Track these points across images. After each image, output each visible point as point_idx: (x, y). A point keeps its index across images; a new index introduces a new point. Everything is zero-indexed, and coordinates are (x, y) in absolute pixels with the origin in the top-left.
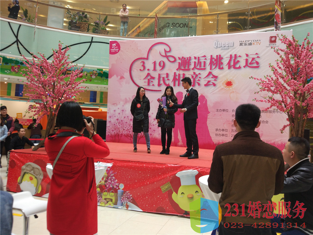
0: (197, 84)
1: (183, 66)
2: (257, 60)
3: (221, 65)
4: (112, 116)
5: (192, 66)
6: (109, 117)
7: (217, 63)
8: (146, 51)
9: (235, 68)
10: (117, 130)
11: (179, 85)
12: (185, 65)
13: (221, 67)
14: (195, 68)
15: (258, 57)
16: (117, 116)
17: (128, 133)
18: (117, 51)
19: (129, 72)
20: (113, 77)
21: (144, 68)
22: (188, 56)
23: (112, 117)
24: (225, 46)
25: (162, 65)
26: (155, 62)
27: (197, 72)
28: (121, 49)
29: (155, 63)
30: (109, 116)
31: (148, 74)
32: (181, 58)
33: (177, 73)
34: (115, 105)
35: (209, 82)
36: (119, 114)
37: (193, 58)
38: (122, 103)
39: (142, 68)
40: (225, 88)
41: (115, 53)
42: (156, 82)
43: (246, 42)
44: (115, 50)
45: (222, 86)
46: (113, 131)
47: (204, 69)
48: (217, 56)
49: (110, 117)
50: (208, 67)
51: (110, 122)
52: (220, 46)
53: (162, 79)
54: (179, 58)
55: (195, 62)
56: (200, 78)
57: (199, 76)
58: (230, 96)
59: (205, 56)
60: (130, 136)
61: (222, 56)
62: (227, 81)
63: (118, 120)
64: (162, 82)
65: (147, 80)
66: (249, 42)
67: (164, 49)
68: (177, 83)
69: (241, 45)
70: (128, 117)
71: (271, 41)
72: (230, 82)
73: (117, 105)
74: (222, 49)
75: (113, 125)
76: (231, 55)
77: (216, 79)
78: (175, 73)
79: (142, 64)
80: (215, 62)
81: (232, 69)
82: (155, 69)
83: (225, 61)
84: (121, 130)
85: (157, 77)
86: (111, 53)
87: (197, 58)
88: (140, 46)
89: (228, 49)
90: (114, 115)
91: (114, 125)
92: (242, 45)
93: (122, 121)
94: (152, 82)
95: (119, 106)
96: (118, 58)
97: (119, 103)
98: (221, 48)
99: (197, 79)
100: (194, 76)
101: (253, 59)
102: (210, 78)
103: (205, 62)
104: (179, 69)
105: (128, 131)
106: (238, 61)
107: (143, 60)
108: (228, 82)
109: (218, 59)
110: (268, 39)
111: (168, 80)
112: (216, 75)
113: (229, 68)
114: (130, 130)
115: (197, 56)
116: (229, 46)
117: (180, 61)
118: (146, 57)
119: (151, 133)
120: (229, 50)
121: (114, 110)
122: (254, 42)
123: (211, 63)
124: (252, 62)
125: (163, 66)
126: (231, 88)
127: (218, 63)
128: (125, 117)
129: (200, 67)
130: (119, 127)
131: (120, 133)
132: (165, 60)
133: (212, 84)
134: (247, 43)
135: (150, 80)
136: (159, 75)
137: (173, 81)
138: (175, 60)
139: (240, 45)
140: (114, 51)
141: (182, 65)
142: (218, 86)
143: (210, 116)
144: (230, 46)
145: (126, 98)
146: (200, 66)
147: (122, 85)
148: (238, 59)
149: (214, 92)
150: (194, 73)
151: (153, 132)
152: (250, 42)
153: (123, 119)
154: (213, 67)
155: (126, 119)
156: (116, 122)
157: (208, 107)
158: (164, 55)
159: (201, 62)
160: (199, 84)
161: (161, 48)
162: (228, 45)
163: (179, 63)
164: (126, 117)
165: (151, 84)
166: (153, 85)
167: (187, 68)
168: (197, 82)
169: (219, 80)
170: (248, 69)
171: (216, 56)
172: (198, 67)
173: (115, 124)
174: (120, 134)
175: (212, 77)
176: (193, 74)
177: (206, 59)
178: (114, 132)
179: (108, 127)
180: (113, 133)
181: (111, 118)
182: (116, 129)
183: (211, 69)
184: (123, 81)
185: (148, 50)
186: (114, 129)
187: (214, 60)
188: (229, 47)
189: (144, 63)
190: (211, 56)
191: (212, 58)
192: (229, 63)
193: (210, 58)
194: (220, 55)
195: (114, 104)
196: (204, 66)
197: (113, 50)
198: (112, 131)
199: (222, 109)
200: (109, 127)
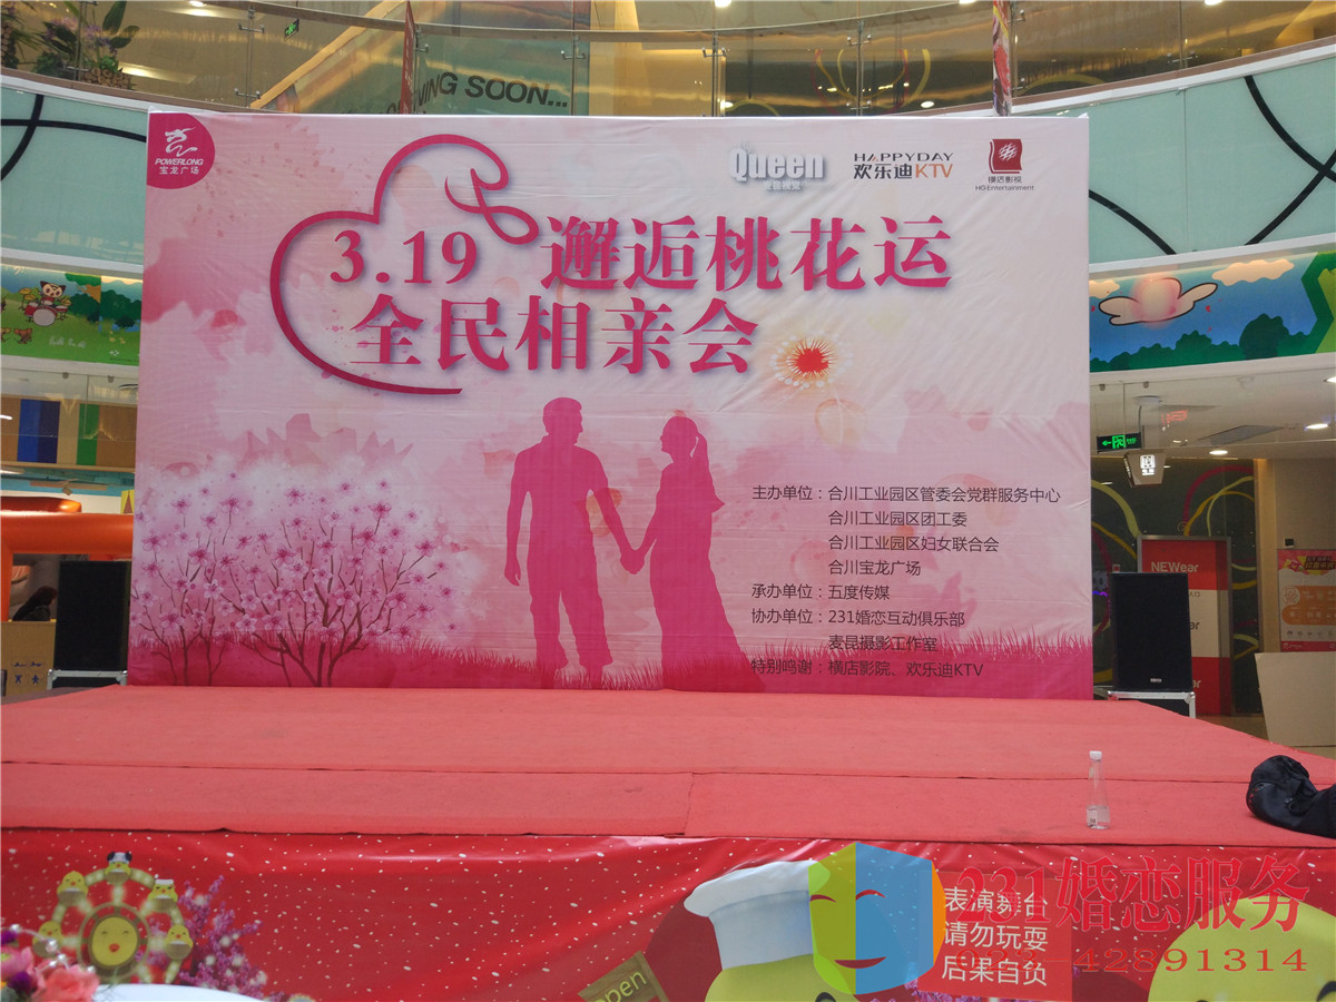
0: (652, 361)
1: (578, 266)
2: (938, 248)
3: (768, 266)
4: (164, 537)
5: (625, 268)
6: (144, 542)
7: (748, 258)
8: (369, 177)
9: (835, 284)
10: (199, 615)
11: (557, 363)
12: (590, 259)
13: (771, 277)
14: (639, 278)
15: (941, 235)
16: (198, 536)
17: (268, 627)
18: (196, 171)
19: (266, 289)
20: (167, 317)
21: (359, 266)
22: (604, 217)
23: (164, 542)
24: (785, 176)
25: (461, 253)
26: (421, 234)
27: (653, 298)
28: (218, 158)
29: (419, 242)
30: (150, 535)
31: (384, 303)
32: (566, 221)
33: (549, 299)
34: (185, 470)
35: (713, 349)
36: (210, 520)
37: (626, 225)
38: (224, 460)
39: (346, 269)
40: (794, 380)
41: (184, 179)
42: (427, 344)
43: (886, 161)
44: (182, 162)
45: (781, 371)
46: (172, 619)
47: (689, 285)
48: (749, 222)
49: (154, 541)
50: (706, 277)
51: (152, 568)
52: (762, 174)
53: (461, 328)
54: (556, 225)
55: (639, 249)
56: (667, 327)
57: (664, 319)
58: (817, 421)
59: (687, 221)
60: (278, 644)
61: (772, 223)
62: (800, 347)
63: (200, 555)
64: (462, 346)
65: (374, 335)
66: (900, 162)
67: (473, 172)
68: (547, 351)
69: (861, 172)
70: (263, 537)
71: (999, 164)
72: (817, 351)
73: (194, 469)
74: (771, 190)
75: (175, 587)
76: (815, 223)
77: (748, 338)
78: (534, 300)
79: (345, 244)
80: (739, 253)
81: (823, 289)
82: (420, 276)
83: (790, 250)
84: (224, 613)
85: (433, 316)
86: (156, 179)
87: (650, 228)
88: (332, 151)
89: (801, 189)
90: (177, 527)
91: (181, 584)
92: (865, 172)
93: (226, 561)
94: (405, 342)
95: (205, 479)
96: (199, 208)
97: (209, 458)
98: (767, 184)
99: (652, 336)
100: (639, 320)
101: (920, 243)
102: (718, 333)
103: (688, 251)
104: (555, 279)
105: (266, 617)
106: (851, 253)
107: (354, 224)
108: (807, 351)
109: (756, 238)
110: (985, 152)
111: (498, 333)
112: (748, 318)
113: (810, 283)
114: (278, 613)
115: (648, 215)
116: (803, 177)
117: (561, 240)
118: (365, 204)
119: (407, 624)
120: (806, 196)
121: (177, 498)
122: (921, 164)
123: (721, 257)
124: (913, 260)
125: (467, 262)
126: (821, 383)
127: (756, 255)
128: (244, 541)
129: (664, 276)
130: (207, 595)
131: (217, 633)
132: (478, 228)
133: (729, 360)
134: (891, 165)
135: (396, 334)
136: (447, 308)
137: (526, 342)
138: (534, 233)
139: (858, 173)
140: (174, 171)
141: (573, 259)
142: (757, 369)
143: (722, 521)
144: (809, 174)
145: (250, 434)
146: (667, 270)
147: (223, 359)
148: (851, 241)
149: (742, 401)
150: (638, 304)
151: (418, 615)
152: (904, 160)
153: (231, 548)
154: (733, 276)
155: (254, 550)
156: (193, 569)
157: (714, 478)
158: (471, 200)
159: (668, 251)
160: (664, 362)
161: (454, 167)
162: (800, 172)
163: (556, 248)
164: (255, 542)
165: (401, 355)
166: (413, 360)
167: (597, 276)
168: (656, 353)
169: (760, 341)
170: (895, 291)
171: (743, 221)
172: (657, 274)
173: (184, 578)
174: (218, 639)
175: (728, 328)
176: (630, 306)
177: (693, 235)
178: (177, 627)
179: (141, 599)
180: (172, 633)
181: (158, 548)
182: (189, 611)
183: (720, 285)
184: (229, 338)
185: (378, 175)
186: (176, 611)
187: (733, 242)
188: (805, 183)
189: (355, 239)
190: (721, 221)
191: (727, 230)
192: (807, 261)
193: (713, 229)
194: (763, 221)
195: (175, 467)
196: (689, 267)
197: (167, 161)
198: (165, 624)
199: (781, 484)
200: (147, 596)
